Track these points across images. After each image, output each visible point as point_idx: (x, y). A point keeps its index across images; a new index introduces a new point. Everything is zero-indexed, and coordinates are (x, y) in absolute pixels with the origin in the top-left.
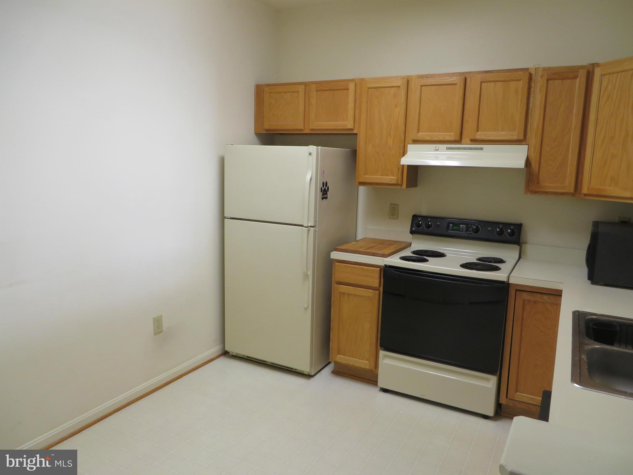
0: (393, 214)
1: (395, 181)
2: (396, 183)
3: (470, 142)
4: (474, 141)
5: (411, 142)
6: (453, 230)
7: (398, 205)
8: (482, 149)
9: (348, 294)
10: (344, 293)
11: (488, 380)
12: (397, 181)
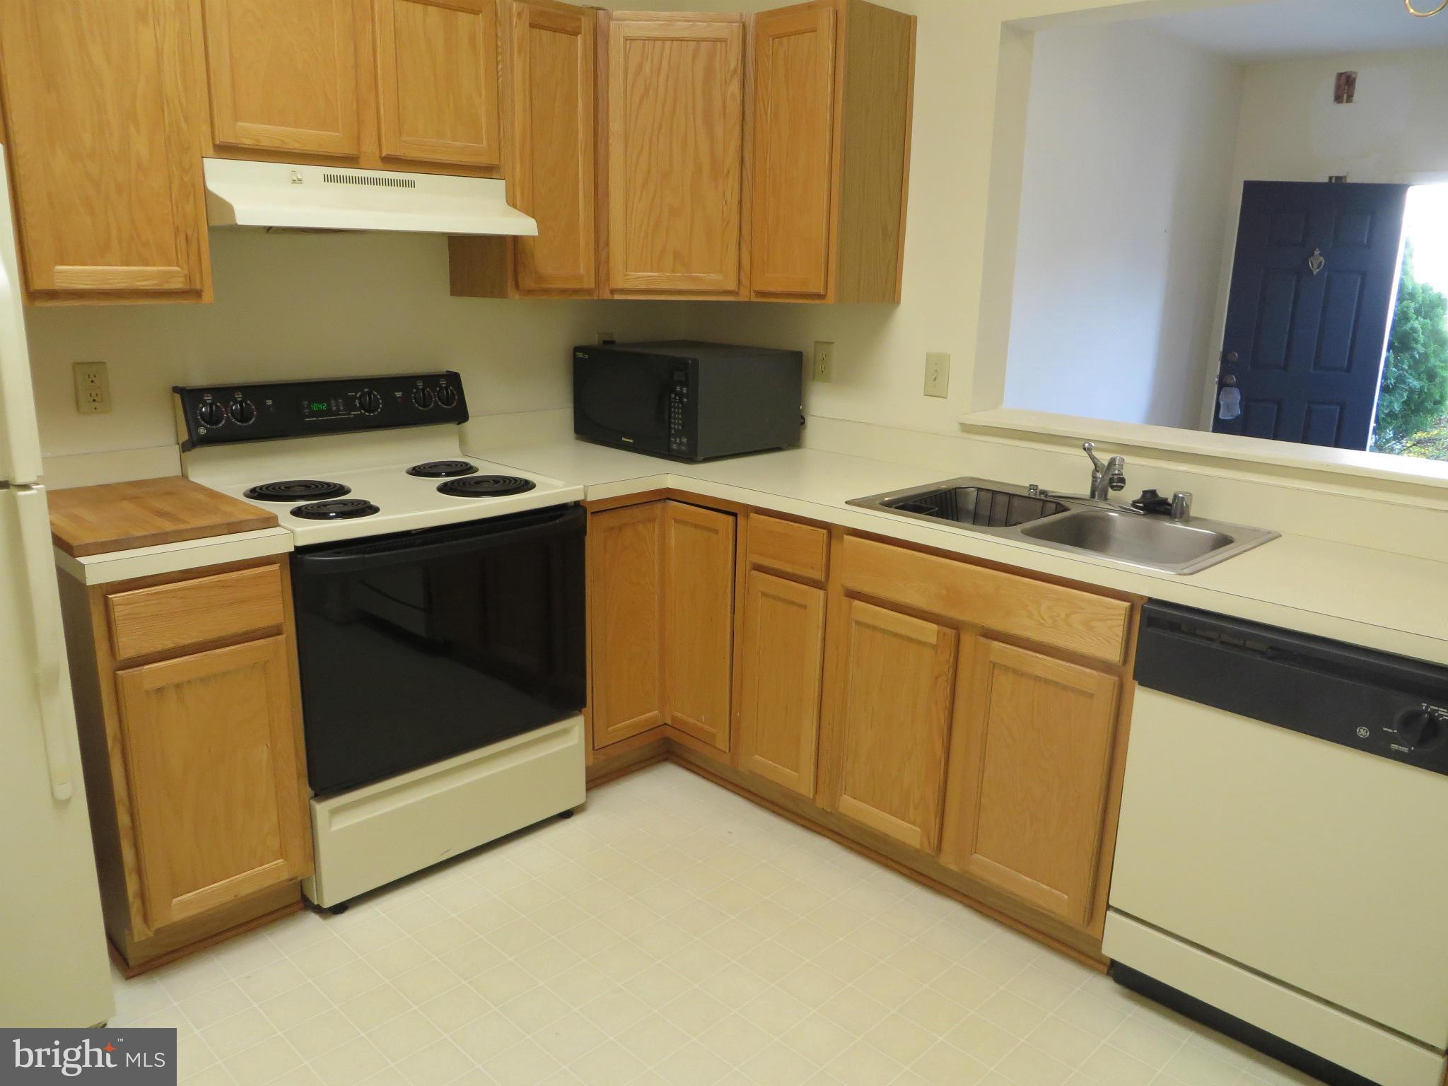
0: (94, 397)
1: (182, 279)
2: (188, 287)
3: (380, 164)
4: (392, 162)
5: (211, 151)
6: (313, 414)
7: (104, 363)
8: (412, 184)
9: (178, 686)
10: (159, 690)
11: (565, 732)
12: (189, 278)
